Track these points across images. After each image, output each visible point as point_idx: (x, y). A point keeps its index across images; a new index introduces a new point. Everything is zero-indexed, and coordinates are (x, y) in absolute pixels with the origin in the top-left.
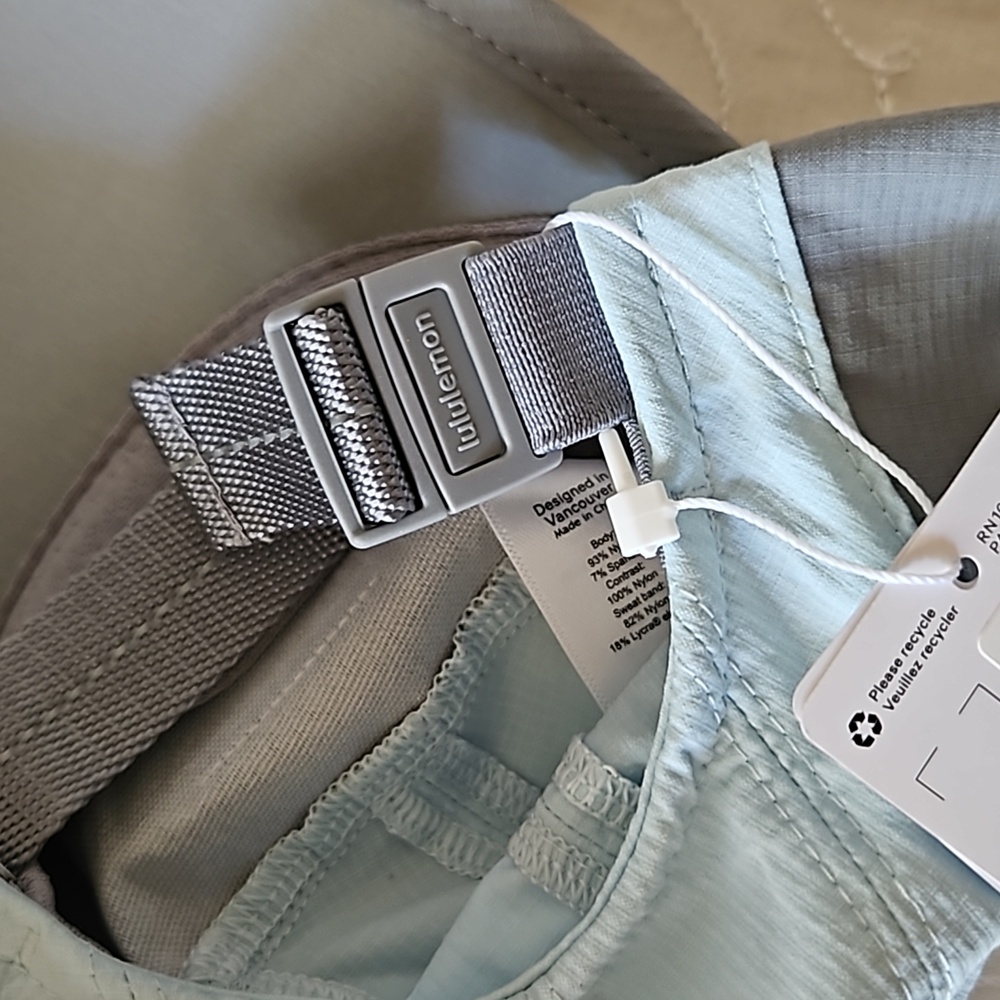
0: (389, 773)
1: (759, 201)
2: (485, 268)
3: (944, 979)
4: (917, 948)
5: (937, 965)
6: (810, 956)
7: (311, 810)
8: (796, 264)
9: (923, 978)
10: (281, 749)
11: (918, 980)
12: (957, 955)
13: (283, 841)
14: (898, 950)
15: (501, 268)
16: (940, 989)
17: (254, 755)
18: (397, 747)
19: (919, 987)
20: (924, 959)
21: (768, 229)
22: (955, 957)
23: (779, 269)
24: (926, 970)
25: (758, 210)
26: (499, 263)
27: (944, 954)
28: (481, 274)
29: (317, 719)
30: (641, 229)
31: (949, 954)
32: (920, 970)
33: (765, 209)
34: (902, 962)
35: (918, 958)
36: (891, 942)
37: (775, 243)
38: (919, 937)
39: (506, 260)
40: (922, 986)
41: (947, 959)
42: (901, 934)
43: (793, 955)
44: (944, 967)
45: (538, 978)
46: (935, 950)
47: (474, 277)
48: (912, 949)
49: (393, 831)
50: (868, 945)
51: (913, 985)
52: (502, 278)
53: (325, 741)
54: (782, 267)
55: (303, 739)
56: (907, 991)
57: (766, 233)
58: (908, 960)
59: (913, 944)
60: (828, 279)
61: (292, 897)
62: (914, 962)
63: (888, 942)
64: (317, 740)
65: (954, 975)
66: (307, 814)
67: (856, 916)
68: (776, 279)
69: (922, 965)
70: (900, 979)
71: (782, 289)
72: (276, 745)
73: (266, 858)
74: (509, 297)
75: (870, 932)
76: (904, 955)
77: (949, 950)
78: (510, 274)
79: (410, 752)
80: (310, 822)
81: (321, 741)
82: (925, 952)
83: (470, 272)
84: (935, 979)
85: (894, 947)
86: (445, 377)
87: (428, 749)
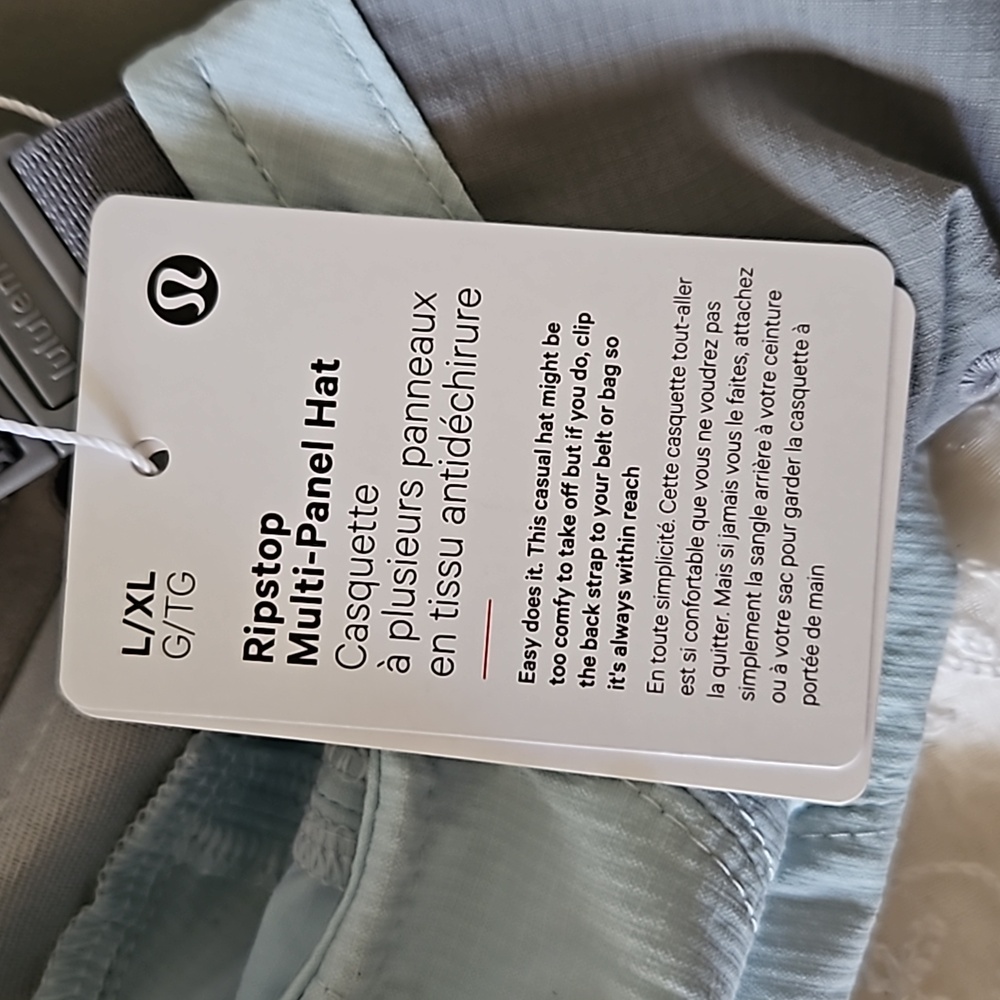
0: (182, 812)
1: (330, 19)
2: (34, 160)
3: (754, 836)
4: (719, 815)
5: (744, 825)
6: (608, 863)
7: (99, 878)
8: (391, 84)
9: (734, 844)
10: (41, 823)
11: (730, 849)
12: (758, 806)
13: (74, 922)
14: (701, 824)
15: (52, 155)
16: (753, 850)
17: (9, 839)
18: (184, 782)
19: (733, 856)
20: (728, 825)
21: (350, 51)
22: (757, 809)
23: (376, 94)
24: (734, 835)
25: (331, 29)
26: (48, 150)
27: (745, 810)
28: (31, 167)
29: (78, 777)
30: (208, 81)
31: (749, 808)
32: (730, 838)
33: (340, 28)
34: (708, 836)
35: (723, 825)
36: (692, 818)
37: (361, 64)
38: (717, 803)
39: (57, 145)
40: (735, 853)
41: (749, 814)
42: (700, 807)
43: (589, 867)
44: (748, 823)
45: (309, 982)
46: (736, 809)
47: (25, 174)
48: (715, 817)
49: (205, 871)
50: (669, 830)
51: (726, 855)
52: (57, 168)
53: (94, 799)
54: (378, 92)
55: (66, 804)
56: (722, 865)
57: (349, 55)
58: (714, 832)
59: (714, 812)
60: (438, 95)
61: (101, 982)
62: (720, 831)
63: (688, 820)
64: (85, 801)
65: (761, 829)
66: (95, 883)
67: (646, 801)
68: (375, 107)
69: (729, 831)
70: (712, 854)
71: (385, 118)
72: (34, 820)
73: (59, 947)
74: (70, 188)
75: (667, 815)
76: (709, 829)
77: (749, 804)
78: (65, 161)
79: (203, 782)
80: (102, 893)
81: (89, 801)
82: (728, 817)
83: (19, 170)
84: (745, 841)
85: (695, 823)
86: (17, 298)
87: (224, 772)
